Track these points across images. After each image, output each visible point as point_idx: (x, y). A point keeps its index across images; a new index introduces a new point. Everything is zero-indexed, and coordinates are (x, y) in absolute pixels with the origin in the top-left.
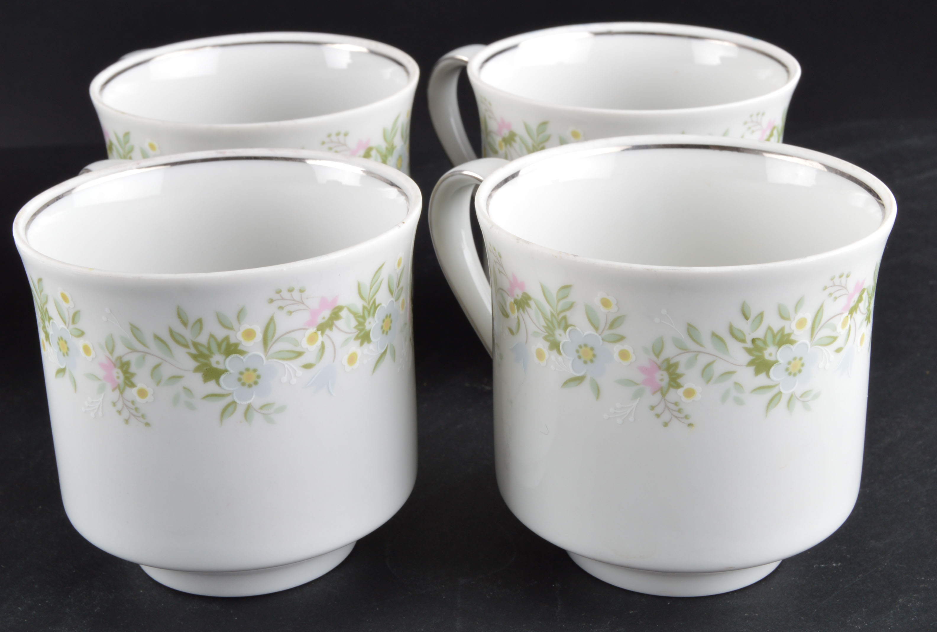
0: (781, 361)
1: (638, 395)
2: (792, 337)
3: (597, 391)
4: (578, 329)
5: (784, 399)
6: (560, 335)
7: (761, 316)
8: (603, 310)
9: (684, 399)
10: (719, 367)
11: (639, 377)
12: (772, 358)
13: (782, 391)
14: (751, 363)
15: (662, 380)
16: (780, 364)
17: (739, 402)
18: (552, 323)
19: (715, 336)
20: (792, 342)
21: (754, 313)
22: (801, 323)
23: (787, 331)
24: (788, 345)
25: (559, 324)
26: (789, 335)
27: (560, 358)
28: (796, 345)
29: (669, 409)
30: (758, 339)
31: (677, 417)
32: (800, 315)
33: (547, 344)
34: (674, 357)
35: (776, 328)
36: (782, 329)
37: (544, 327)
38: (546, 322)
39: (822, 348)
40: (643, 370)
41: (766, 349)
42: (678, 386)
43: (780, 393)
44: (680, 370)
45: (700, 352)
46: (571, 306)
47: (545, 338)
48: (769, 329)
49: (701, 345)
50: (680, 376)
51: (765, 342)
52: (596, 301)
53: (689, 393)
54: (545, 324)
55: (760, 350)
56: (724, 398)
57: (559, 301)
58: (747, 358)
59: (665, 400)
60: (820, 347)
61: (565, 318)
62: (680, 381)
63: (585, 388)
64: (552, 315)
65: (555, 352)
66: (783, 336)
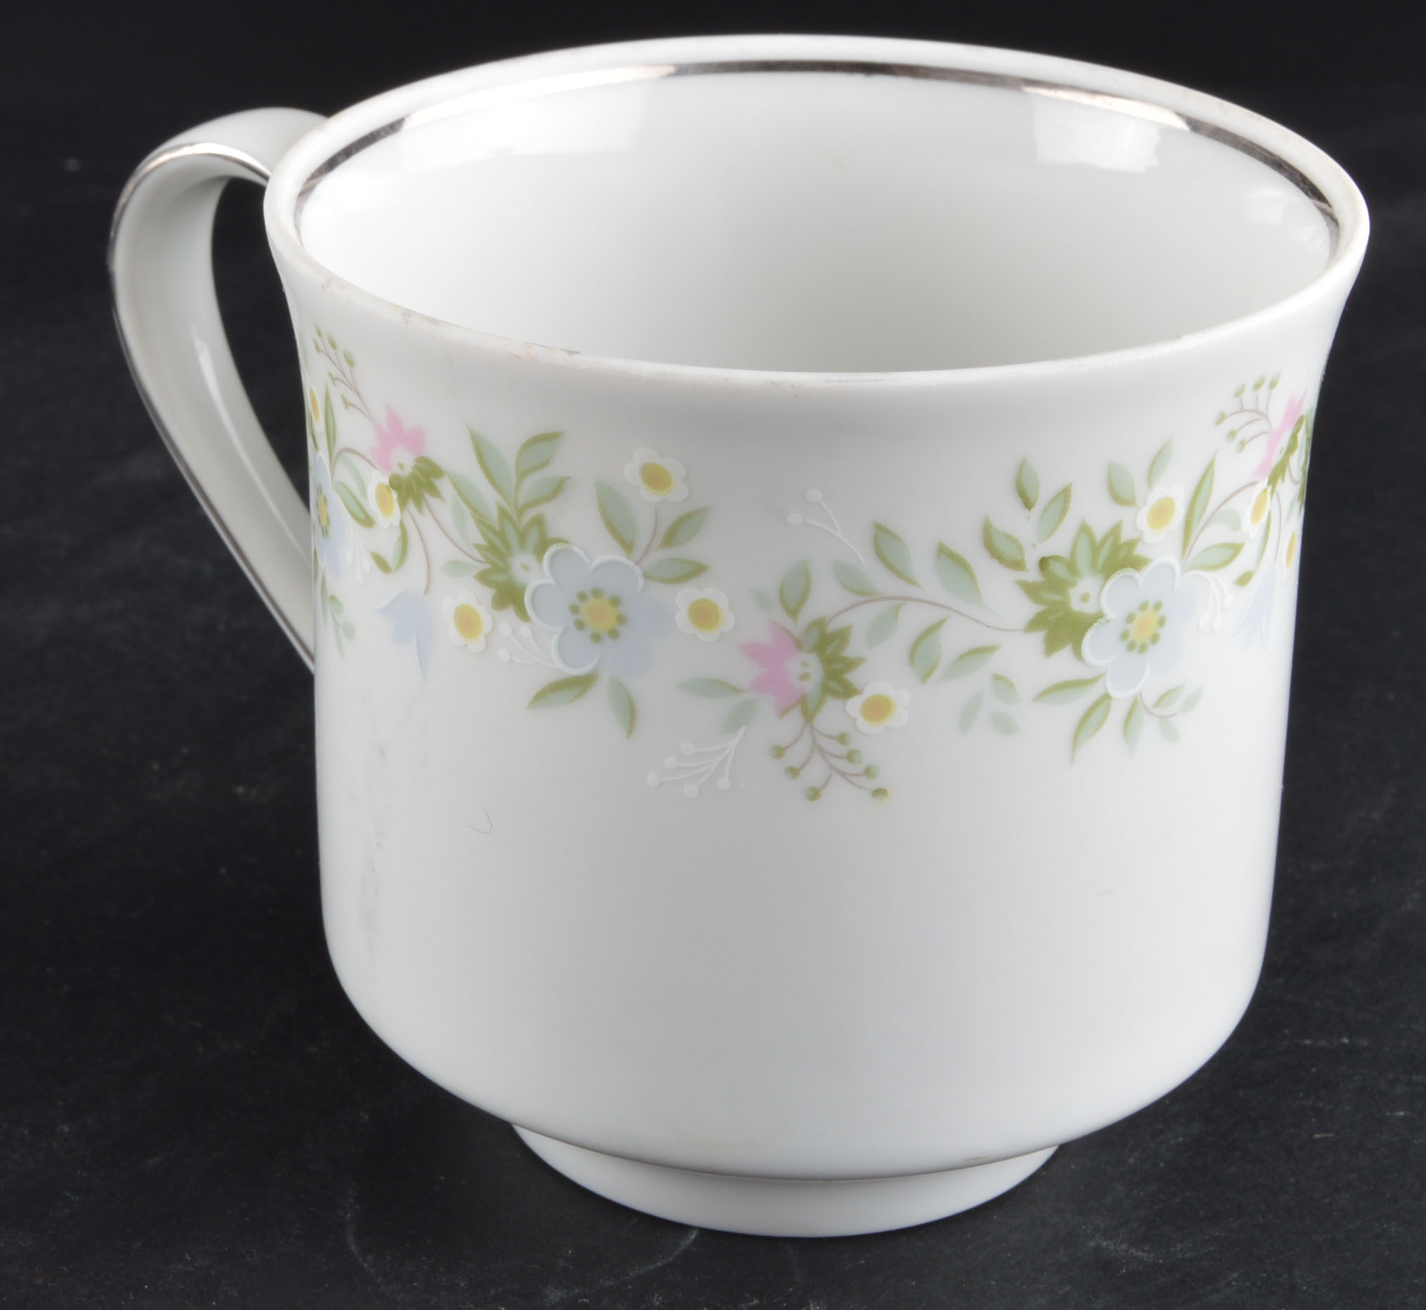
0: (1110, 615)
1: (737, 720)
2: (1139, 551)
3: (629, 713)
4: (575, 549)
5: (1117, 713)
6: (526, 568)
7: (1064, 496)
8: (648, 496)
9: (863, 724)
10: (955, 638)
11: (743, 672)
12: (1089, 608)
13: (1112, 692)
14: (1035, 624)
15: (804, 677)
16: (1108, 621)
17: (1004, 725)
18: (502, 535)
19: (946, 554)
20: (1137, 563)
21: (1045, 492)
22: (1161, 512)
23: (1126, 535)
24: (1129, 571)
25: (522, 537)
26: (1131, 544)
27: (525, 630)
28: (1148, 570)
29: (822, 751)
30: (1055, 558)
31: (843, 774)
32: (1160, 491)
33: (488, 594)
34: (837, 615)
35: (1100, 528)
36: (1115, 531)
37: (478, 547)
38: (484, 535)
39: (1207, 575)
40: (754, 651)
41: (1074, 584)
42: (848, 691)
43: (1106, 697)
44: (853, 649)
45: (907, 599)
46: (558, 489)
47: (483, 578)
48: (1084, 530)
49: (910, 581)
50: (852, 664)
51: (1071, 566)
52: (630, 473)
53: (878, 708)
54: (482, 541)
55: (1059, 586)
56: (967, 717)
57: (522, 475)
58: (1026, 609)
59: (812, 728)
60: (1203, 573)
61: (539, 522)
62: (853, 677)
63: (596, 706)
64: (503, 514)
65: (510, 614)
66: (1116, 547)
